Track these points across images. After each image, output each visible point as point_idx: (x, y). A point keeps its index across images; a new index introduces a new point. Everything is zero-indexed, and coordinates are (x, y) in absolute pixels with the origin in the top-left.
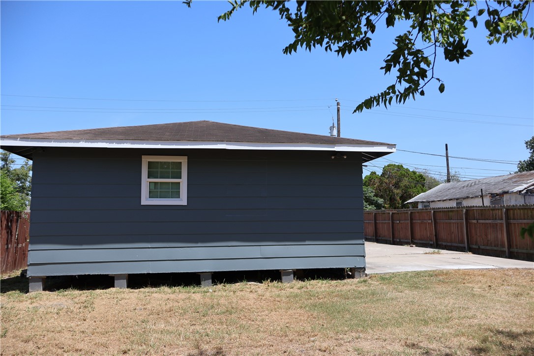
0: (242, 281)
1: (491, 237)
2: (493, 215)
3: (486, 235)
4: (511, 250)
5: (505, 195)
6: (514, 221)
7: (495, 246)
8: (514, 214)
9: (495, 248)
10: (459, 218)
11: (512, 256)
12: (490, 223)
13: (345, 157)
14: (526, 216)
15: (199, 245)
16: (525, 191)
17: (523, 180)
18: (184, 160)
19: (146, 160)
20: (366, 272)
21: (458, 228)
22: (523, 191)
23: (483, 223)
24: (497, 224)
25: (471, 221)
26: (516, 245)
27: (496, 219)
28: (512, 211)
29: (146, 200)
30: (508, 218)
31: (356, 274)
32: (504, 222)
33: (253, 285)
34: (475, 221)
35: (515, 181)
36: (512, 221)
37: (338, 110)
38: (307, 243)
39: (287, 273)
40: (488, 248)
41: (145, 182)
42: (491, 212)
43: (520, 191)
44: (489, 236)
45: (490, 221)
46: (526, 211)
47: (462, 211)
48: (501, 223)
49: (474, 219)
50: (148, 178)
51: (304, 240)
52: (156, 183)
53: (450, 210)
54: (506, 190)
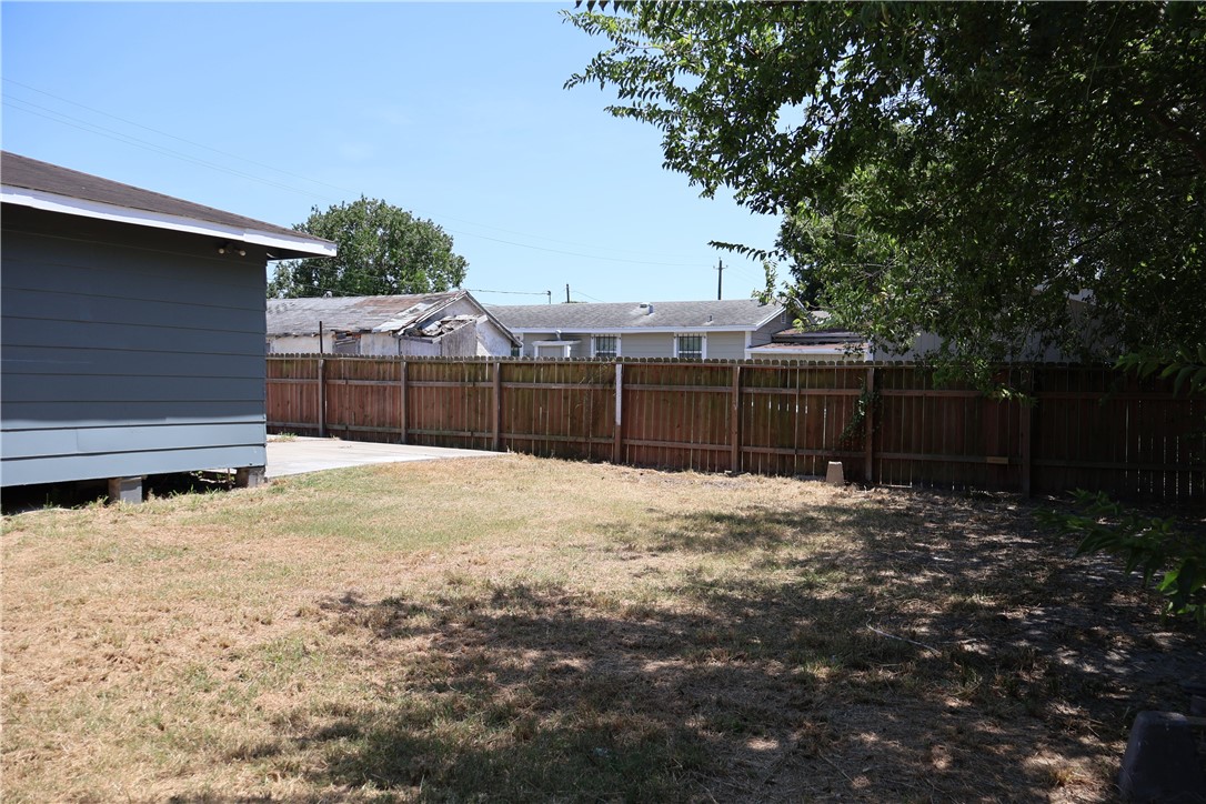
0: (41, 507)
1: (372, 409)
2: (379, 372)
3: (362, 407)
4: (409, 432)
5: (363, 336)
6: (421, 384)
7: (378, 426)
8: (419, 372)
9: (380, 429)
10: (305, 375)
11: (411, 440)
12: (372, 386)
13: (243, 254)
14: (441, 376)
16: (402, 332)
17: (388, 312)
20: (266, 475)
21: (301, 393)
22: (399, 330)
23: (356, 386)
24: (385, 388)
25: (332, 381)
26: (419, 423)
27: (384, 379)
28: (415, 367)
30: (408, 378)
31: (251, 478)
32: (402, 384)
34: (342, 382)
35: (373, 312)
36: (415, 384)
38: (168, 421)
39: (127, 483)
40: (364, 428)
42: (376, 367)
43: (395, 332)
44: (369, 409)
45: (373, 383)
46: (441, 367)
47: (317, 362)
48: (394, 387)
49: (340, 378)
51: (164, 416)
53: (285, 358)
54: (365, 325)
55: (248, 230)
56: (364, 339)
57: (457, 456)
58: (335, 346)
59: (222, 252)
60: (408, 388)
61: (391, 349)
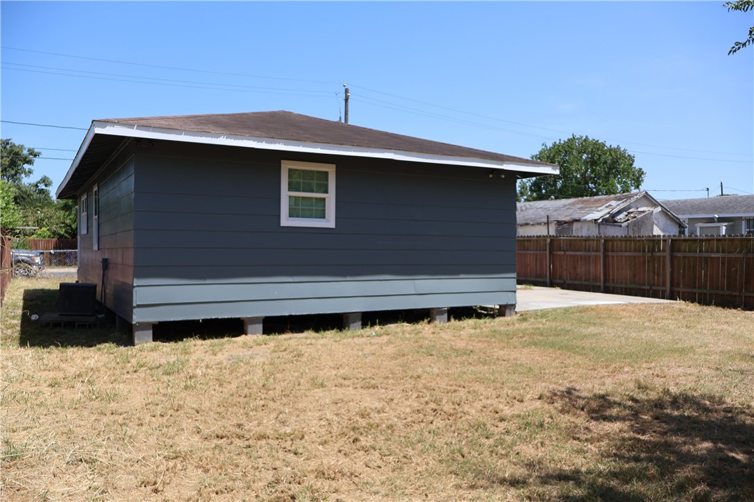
0: (397, 323)
1: (581, 270)
2: (586, 246)
3: (575, 268)
4: (606, 285)
5: (575, 224)
6: (615, 254)
7: (585, 280)
8: (613, 246)
9: (586, 283)
10: (538, 249)
11: (607, 290)
12: (581, 256)
13: (504, 177)
14: (628, 249)
15: (348, 278)
16: (601, 220)
17: (591, 207)
18: (331, 169)
19: (286, 166)
21: (536, 260)
22: (599, 219)
23: (571, 256)
24: (590, 257)
25: (555, 253)
26: (613, 280)
27: (589, 251)
28: (610, 243)
29: (286, 221)
30: (606, 250)
31: (507, 312)
32: (601, 254)
33: (406, 326)
34: (562, 253)
35: (581, 208)
36: (610, 254)
37: (346, 100)
38: (461, 276)
39: (439, 311)
40: (576, 282)
41: (285, 194)
42: (584, 243)
43: (596, 220)
44: (579, 270)
45: (582, 253)
46: (628, 243)
47: (546, 240)
48: (596, 256)
49: (560, 250)
50: (289, 190)
51: (458, 273)
52: (296, 198)
53: (526, 239)
54: (576, 216)
55: (506, 162)
56: (575, 226)
57: (641, 302)
58: (557, 230)
59: (491, 176)
60: (605, 257)
61: (593, 232)
